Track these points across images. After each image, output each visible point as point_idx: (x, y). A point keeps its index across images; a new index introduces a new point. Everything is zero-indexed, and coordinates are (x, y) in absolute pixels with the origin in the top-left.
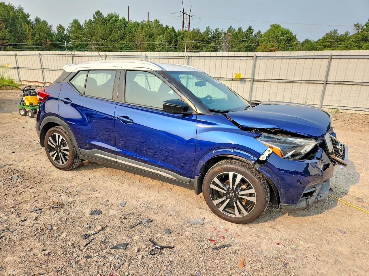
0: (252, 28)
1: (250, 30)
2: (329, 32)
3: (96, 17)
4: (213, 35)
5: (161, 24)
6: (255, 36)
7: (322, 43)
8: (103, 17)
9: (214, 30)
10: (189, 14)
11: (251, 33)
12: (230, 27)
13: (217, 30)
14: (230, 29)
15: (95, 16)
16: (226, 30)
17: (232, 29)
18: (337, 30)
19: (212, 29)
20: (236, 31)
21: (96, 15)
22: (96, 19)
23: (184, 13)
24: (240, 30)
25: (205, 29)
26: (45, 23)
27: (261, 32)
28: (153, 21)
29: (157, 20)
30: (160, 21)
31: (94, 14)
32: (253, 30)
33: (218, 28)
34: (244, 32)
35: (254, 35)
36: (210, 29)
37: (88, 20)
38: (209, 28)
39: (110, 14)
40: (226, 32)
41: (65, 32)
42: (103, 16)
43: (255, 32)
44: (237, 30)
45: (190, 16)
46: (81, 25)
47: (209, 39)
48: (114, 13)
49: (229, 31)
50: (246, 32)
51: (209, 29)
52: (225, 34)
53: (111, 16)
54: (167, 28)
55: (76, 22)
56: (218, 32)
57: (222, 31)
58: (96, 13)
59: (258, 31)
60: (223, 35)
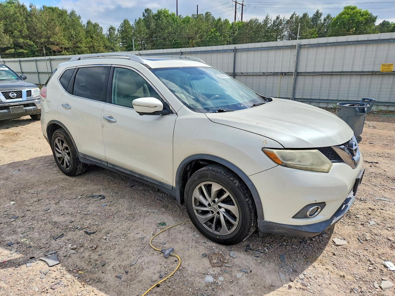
0: (320, 12)
3: (146, 14)
4: (274, 23)
5: (213, 16)
6: (325, 20)
9: (275, 18)
10: (241, 3)
11: (319, 18)
13: (278, 18)
14: (293, 15)
16: (288, 17)
17: (296, 15)
19: (272, 17)
21: (146, 13)
22: (145, 17)
23: (236, 2)
24: (305, 15)
25: (265, 18)
26: (96, 26)
28: (204, 15)
29: (208, 12)
30: (211, 14)
32: (321, 14)
33: (279, 16)
34: (310, 17)
35: (322, 20)
36: (270, 17)
37: (138, 19)
39: (160, 9)
40: (289, 19)
41: (116, 32)
42: (152, 13)
43: (324, 16)
44: (301, 15)
45: (243, 5)
46: (131, 25)
47: (268, 28)
48: (163, 9)
49: (291, 18)
50: (313, 17)
51: (268, 18)
52: (287, 22)
53: (160, 13)
54: (219, 20)
55: (126, 22)
56: (279, 20)
57: (284, 18)
58: (146, 10)
59: (328, 15)
60: (285, 22)
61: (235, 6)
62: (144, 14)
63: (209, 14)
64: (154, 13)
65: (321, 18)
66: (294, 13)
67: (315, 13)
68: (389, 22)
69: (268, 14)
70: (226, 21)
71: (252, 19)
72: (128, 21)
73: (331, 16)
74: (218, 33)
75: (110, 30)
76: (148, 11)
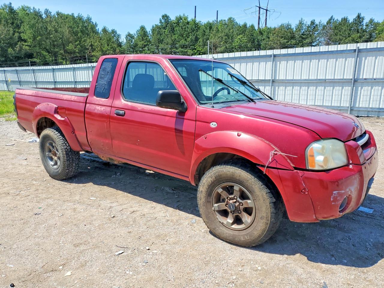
0: (362, 16)
1: (359, 18)
3: (163, 21)
4: (308, 29)
5: (236, 22)
6: (367, 25)
8: (170, 20)
9: (309, 23)
10: (266, 9)
11: (360, 22)
12: (330, 17)
13: (313, 23)
14: (330, 20)
15: (161, 20)
16: (324, 22)
17: (334, 19)
19: (306, 22)
20: (340, 21)
21: (163, 19)
24: (345, 20)
25: (298, 23)
27: (374, 21)
28: (227, 20)
29: (231, 18)
31: (160, 19)
32: (363, 19)
33: (314, 20)
34: (350, 22)
35: (364, 24)
37: (155, 26)
38: (303, 20)
39: (178, 16)
40: (325, 24)
43: (366, 21)
44: (340, 19)
46: (148, 32)
47: (302, 34)
48: (182, 15)
49: (329, 22)
50: (354, 22)
51: (302, 23)
52: (324, 27)
53: (178, 19)
54: (245, 25)
55: (143, 28)
56: (314, 25)
57: (319, 23)
58: (163, 16)
59: (371, 19)
60: (320, 28)
61: (258, 12)
62: (161, 22)
63: (232, 19)
64: (172, 19)
65: (363, 23)
66: (332, 17)
67: (356, 17)
70: (252, 26)
71: (283, 24)
73: (375, 20)
74: (245, 39)
75: (127, 37)
76: (165, 17)
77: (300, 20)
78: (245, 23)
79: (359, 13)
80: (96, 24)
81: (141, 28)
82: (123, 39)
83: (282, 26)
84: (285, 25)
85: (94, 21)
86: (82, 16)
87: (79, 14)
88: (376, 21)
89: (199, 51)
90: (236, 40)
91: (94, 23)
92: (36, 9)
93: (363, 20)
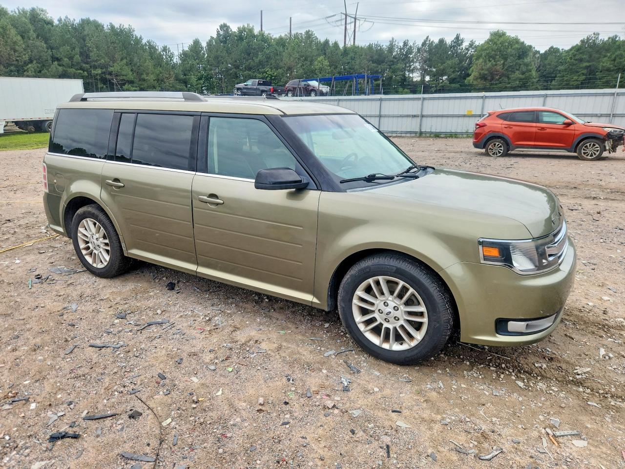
0: (461, 37)
1: (458, 41)
2: (586, 38)
3: (221, 33)
4: (400, 51)
5: (316, 37)
6: (466, 49)
7: (575, 56)
9: (401, 44)
11: (459, 46)
12: (426, 37)
13: (405, 44)
14: (425, 41)
16: (419, 43)
17: (430, 41)
18: (598, 34)
19: (398, 43)
20: (436, 43)
21: (221, 30)
22: (221, 35)
23: (346, 15)
24: (442, 41)
25: (388, 44)
27: (475, 43)
28: (303, 33)
29: (309, 31)
30: (313, 33)
31: (218, 29)
33: (408, 41)
34: (448, 44)
35: (464, 48)
36: (396, 43)
37: (210, 39)
39: (242, 27)
40: (420, 46)
42: (231, 31)
43: (465, 44)
44: (436, 41)
45: (355, 19)
47: (394, 57)
48: (246, 26)
49: (424, 44)
50: (452, 44)
51: (394, 44)
52: (419, 50)
53: (241, 31)
54: (327, 42)
55: (197, 43)
56: (408, 47)
57: (414, 44)
58: (222, 27)
59: (471, 41)
60: (415, 50)
61: (344, 20)
62: (218, 32)
63: (311, 33)
64: (233, 30)
65: (462, 46)
67: (454, 39)
68: (559, 49)
69: (393, 39)
70: (336, 44)
71: (371, 43)
72: (199, 42)
74: (326, 63)
75: (181, 56)
76: (224, 27)
77: (391, 39)
78: (327, 39)
79: (457, 34)
80: (140, 38)
81: (194, 43)
82: (176, 60)
83: (370, 47)
84: (373, 46)
85: (137, 33)
86: (124, 27)
87: (121, 25)
88: (477, 43)
89: (270, 75)
90: (316, 63)
91: (139, 37)
92: (69, 19)
93: (462, 42)
